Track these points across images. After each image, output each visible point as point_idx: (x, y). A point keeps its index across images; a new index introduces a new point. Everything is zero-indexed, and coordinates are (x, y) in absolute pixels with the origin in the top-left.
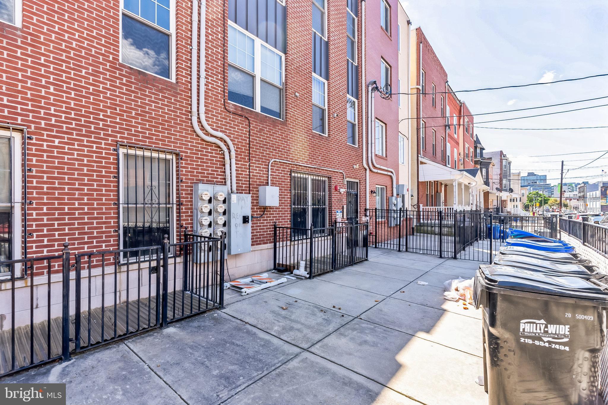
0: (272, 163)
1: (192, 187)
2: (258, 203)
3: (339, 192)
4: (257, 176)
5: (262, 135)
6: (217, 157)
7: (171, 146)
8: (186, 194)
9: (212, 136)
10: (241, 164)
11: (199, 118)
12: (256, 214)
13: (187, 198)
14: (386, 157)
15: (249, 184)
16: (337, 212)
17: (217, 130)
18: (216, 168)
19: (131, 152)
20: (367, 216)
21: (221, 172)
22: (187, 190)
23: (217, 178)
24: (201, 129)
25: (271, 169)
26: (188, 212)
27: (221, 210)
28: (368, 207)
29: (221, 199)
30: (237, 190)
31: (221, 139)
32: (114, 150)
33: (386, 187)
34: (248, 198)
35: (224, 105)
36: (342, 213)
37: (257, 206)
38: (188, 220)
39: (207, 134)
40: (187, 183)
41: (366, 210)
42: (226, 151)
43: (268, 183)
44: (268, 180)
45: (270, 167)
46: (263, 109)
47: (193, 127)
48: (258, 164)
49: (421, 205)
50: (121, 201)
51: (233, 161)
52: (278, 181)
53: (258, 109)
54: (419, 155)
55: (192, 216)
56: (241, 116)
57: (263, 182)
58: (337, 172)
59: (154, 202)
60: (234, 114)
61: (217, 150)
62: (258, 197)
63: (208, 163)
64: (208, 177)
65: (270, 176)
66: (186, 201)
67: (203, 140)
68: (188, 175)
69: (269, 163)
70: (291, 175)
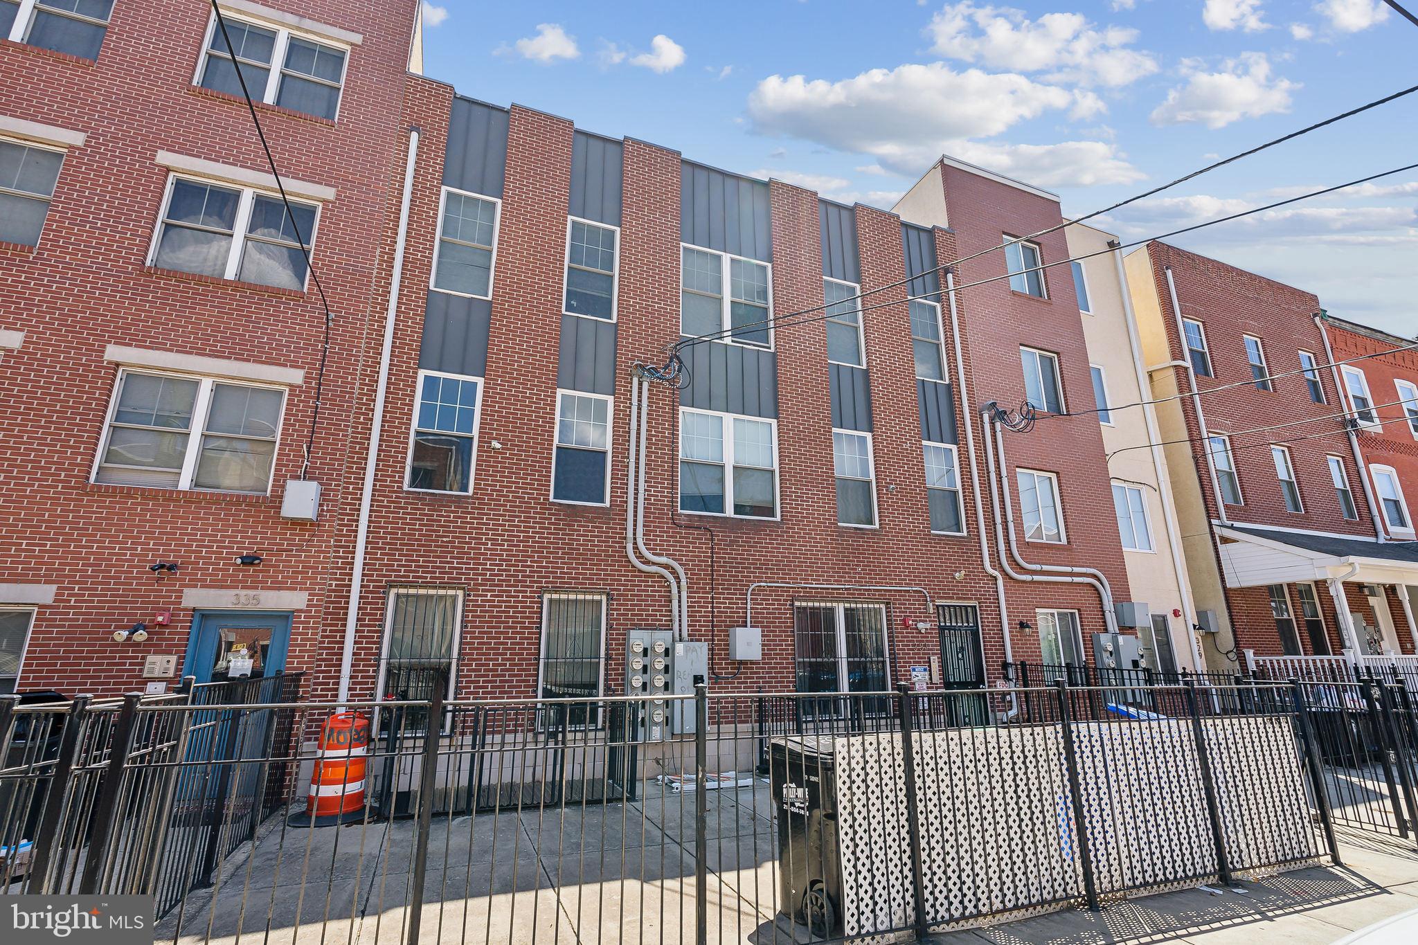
0: (753, 590)
1: (625, 634)
2: (728, 654)
3: (917, 629)
4: (726, 612)
5: (734, 550)
6: (661, 591)
7: (599, 584)
8: (616, 644)
9: (654, 564)
10: (699, 597)
11: (635, 543)
12: (726, 673)
13: (618, 649)
14: (1069, 542)
15: (713, 626)
16: (914, 670)
17: (661, 555)
18: (659, 606)
19: (555, 596)
20: (1011, 680)
21: (666, 611)
22: (619, 639)
23: (661, 620)
24: (637, 557)
25: (752, 599)
26: (618, 669)
27: (660, 666)
28: (1010, 660)
29: (660, 650)
30: (689, 635)
31: (666, 567)
32: (539, 597)
33: (1079, 610)
34: (702, 649)
35: (673, 519)
36: (927, 673)
37: (728, 659)
38: (617, 680)
39: (647, 562)
40: (619, 629)
41: (1005, 665)
42: (673, 580)
43: (746, 622)
44: (746, 617)
45: (749, 597)
46: (738, 509)
47: (627, 557)
48: (728, 594)
49: (1250, 654)
50: (542, 656)
51: (684, 594)
52: (766, 618)
53: (729, 511)
54: (1214, 522)
55: (623, 674)
56: (698, 528)
57: (739, 622)
58: (908, 591)
59: (576, 656)
60: (687, 527)
61: (661, 582)
62: (728, 645)
63: (647, 601)
64: (648, 620)
65: (749, 611)
66: (616, 654)
67: (640, 571)
68: (620, 620)
69: (747, 590)
70: (792, 605)
